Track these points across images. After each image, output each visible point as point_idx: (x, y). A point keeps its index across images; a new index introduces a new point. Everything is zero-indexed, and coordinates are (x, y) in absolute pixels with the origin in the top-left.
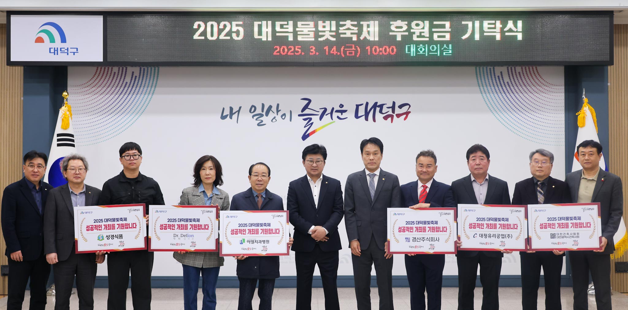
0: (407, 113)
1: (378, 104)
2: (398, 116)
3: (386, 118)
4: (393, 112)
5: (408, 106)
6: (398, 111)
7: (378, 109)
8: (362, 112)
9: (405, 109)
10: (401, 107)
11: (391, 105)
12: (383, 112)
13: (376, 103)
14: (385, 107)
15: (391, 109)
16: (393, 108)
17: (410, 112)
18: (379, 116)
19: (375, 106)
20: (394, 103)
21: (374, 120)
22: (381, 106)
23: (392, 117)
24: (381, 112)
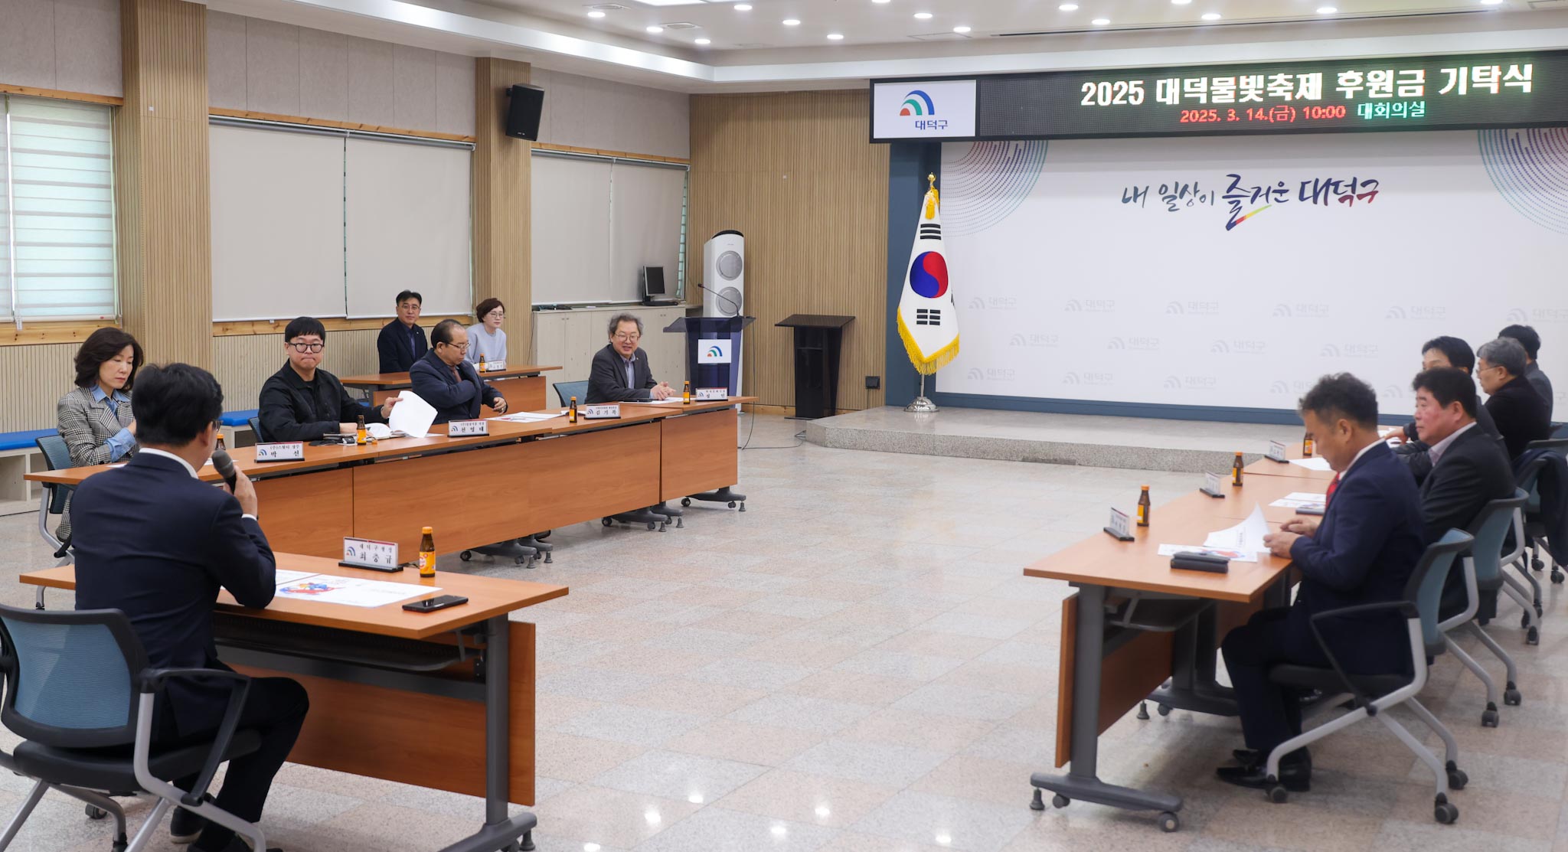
0: (1373, 193)
1: (1332, 181)
2: (1360, 197)
3: (1342, 200)
4: (1353, 191)
5: (1375, 184)
6: (1360, 190)
7: (1332, 188)
8: (1309, 191)
9: (1370, 188)
10: (1364, 185)
11: (1351, 183)
12: (1339, 191)
13: (1330, 180)
14: (1341, 184)
15: (1350, 188)
16: (1353, 186)
17: (1377, 192)
18: (1333, 198)
19: (1328, 183)
20: (1355, 180)
21: (1326, 203)
22: (1337, 184)
23: (1351, 198)
24: (1335, 191)
